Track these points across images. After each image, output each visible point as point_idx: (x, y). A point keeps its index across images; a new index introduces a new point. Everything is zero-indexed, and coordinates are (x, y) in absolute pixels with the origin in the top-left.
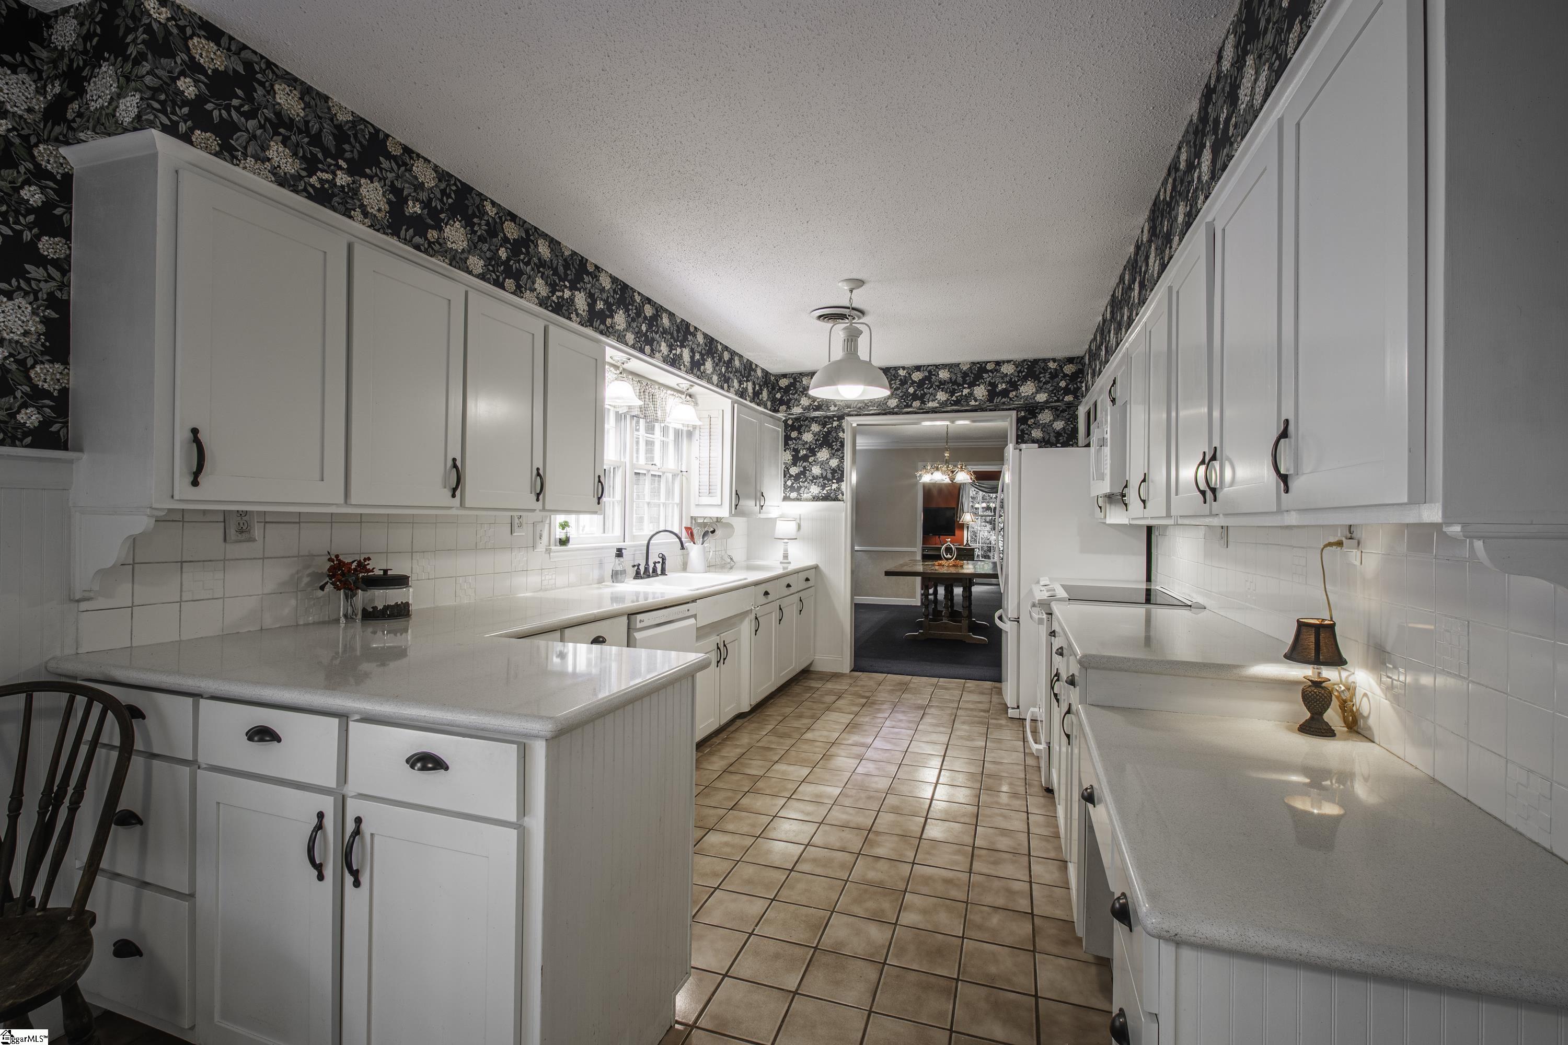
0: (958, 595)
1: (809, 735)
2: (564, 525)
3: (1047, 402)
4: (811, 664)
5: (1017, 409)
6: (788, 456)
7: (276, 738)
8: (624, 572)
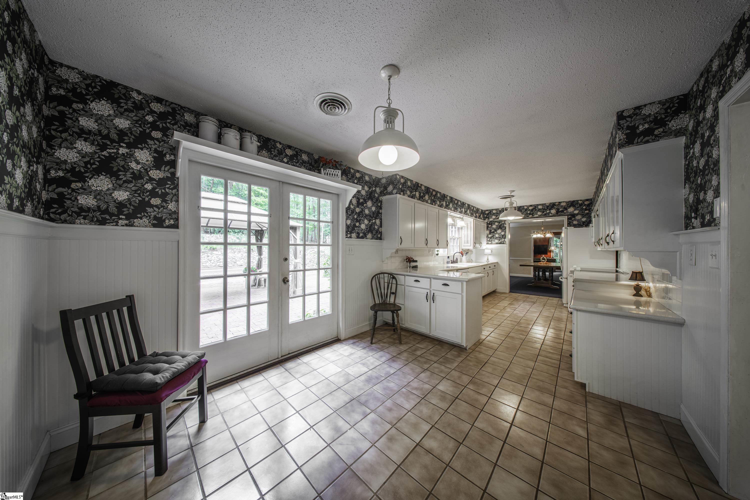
0: (547, 275)
1: (498, 304)
2: (438, 251)
3: (578, 213)
4: (496, 290)
5: (568, 215)
6: (488, 232)
7: (419, 281)
8: (449, 262)
